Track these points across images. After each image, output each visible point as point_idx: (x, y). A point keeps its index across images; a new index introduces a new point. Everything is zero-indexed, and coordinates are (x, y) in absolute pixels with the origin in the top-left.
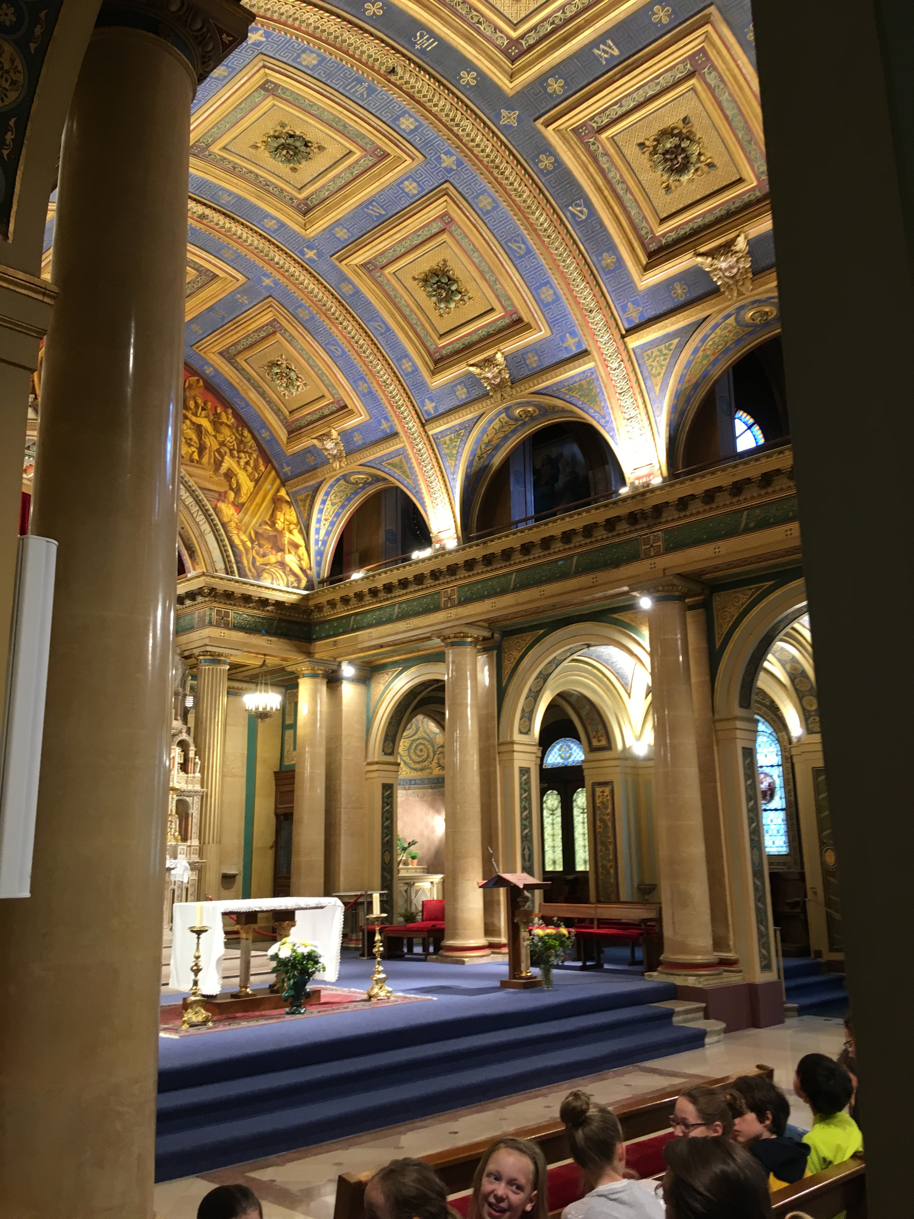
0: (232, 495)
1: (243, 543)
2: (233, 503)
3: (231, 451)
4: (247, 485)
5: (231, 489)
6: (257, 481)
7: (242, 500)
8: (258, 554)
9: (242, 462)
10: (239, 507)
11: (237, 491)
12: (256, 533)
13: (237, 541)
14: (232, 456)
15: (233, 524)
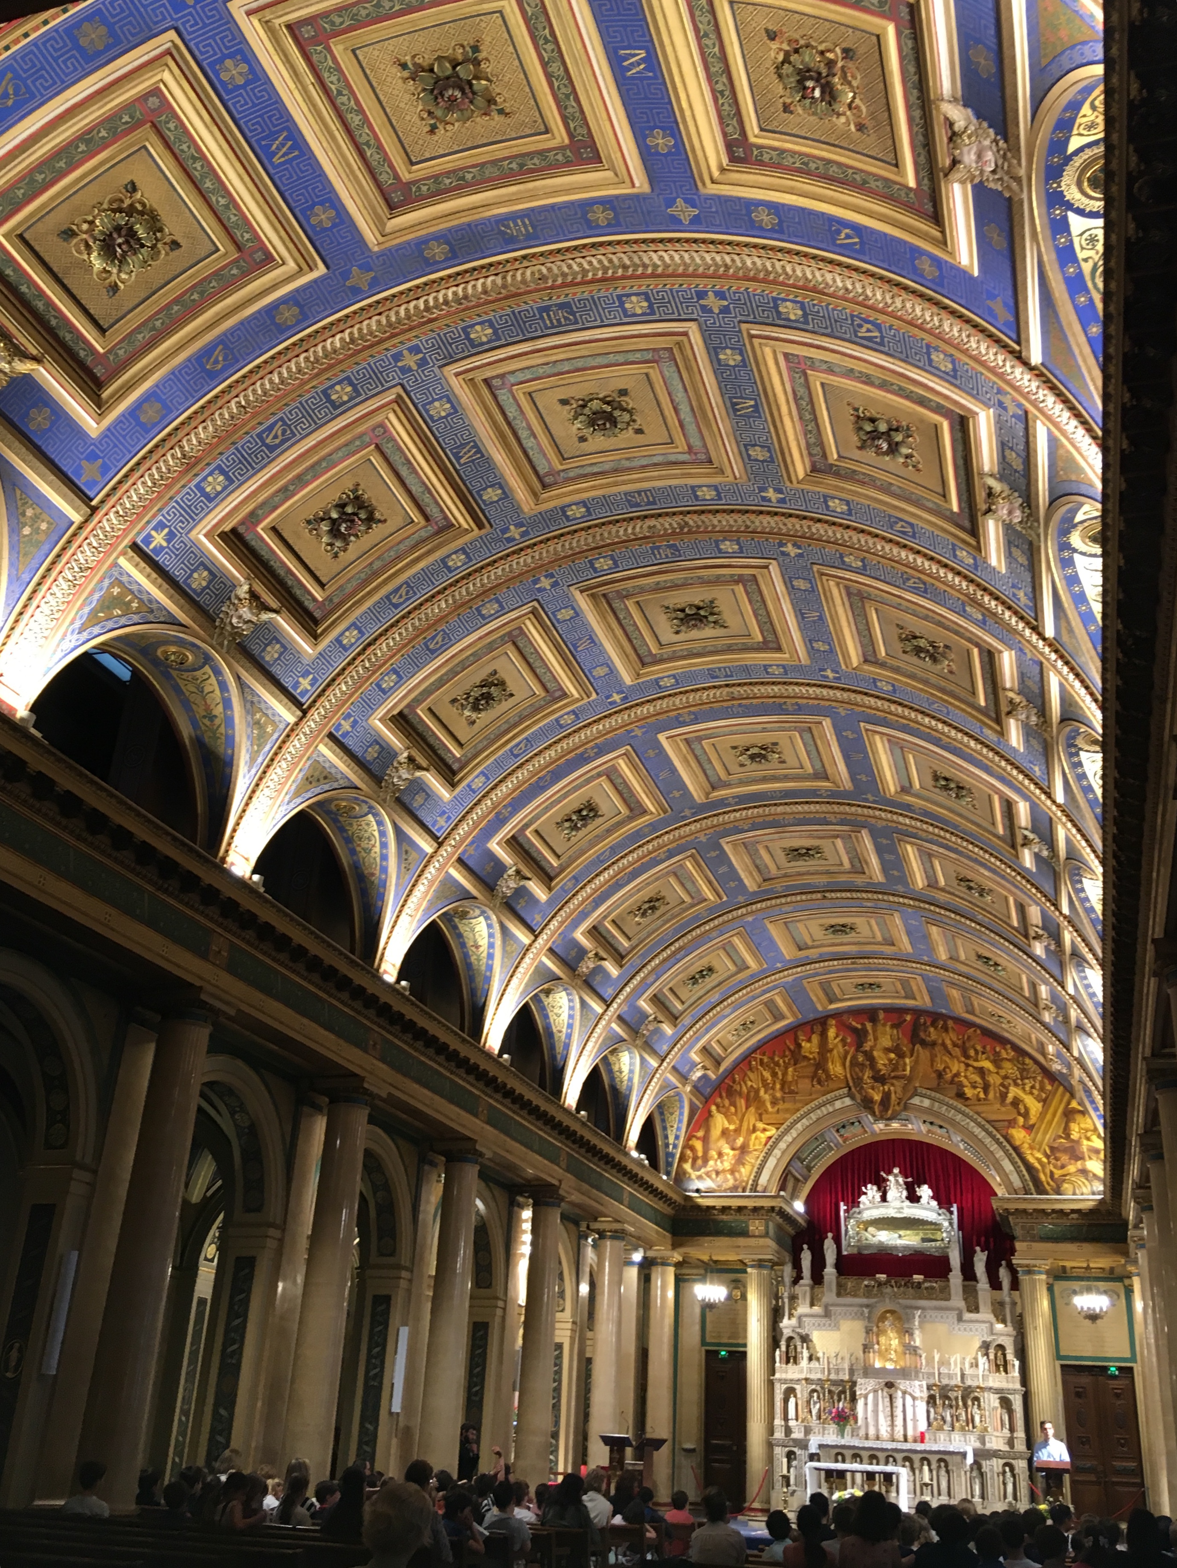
0: (1021, 1120)
1: (1039, 1160)
2: (1024, 1127)
3: (1015, 1081)
4: (1034, 1106)
5: (1019, 1114)
6: (1044, 1101)
7: (1031, 1122)
8: (1055, 1167)
9: (1027, 1088)
10: (1029, 1128)
11: (1026, 1115)
12: (1052, 1149)
13: (1031, 1160)
14: (1016, 1085)
15: (1026, 1146)
